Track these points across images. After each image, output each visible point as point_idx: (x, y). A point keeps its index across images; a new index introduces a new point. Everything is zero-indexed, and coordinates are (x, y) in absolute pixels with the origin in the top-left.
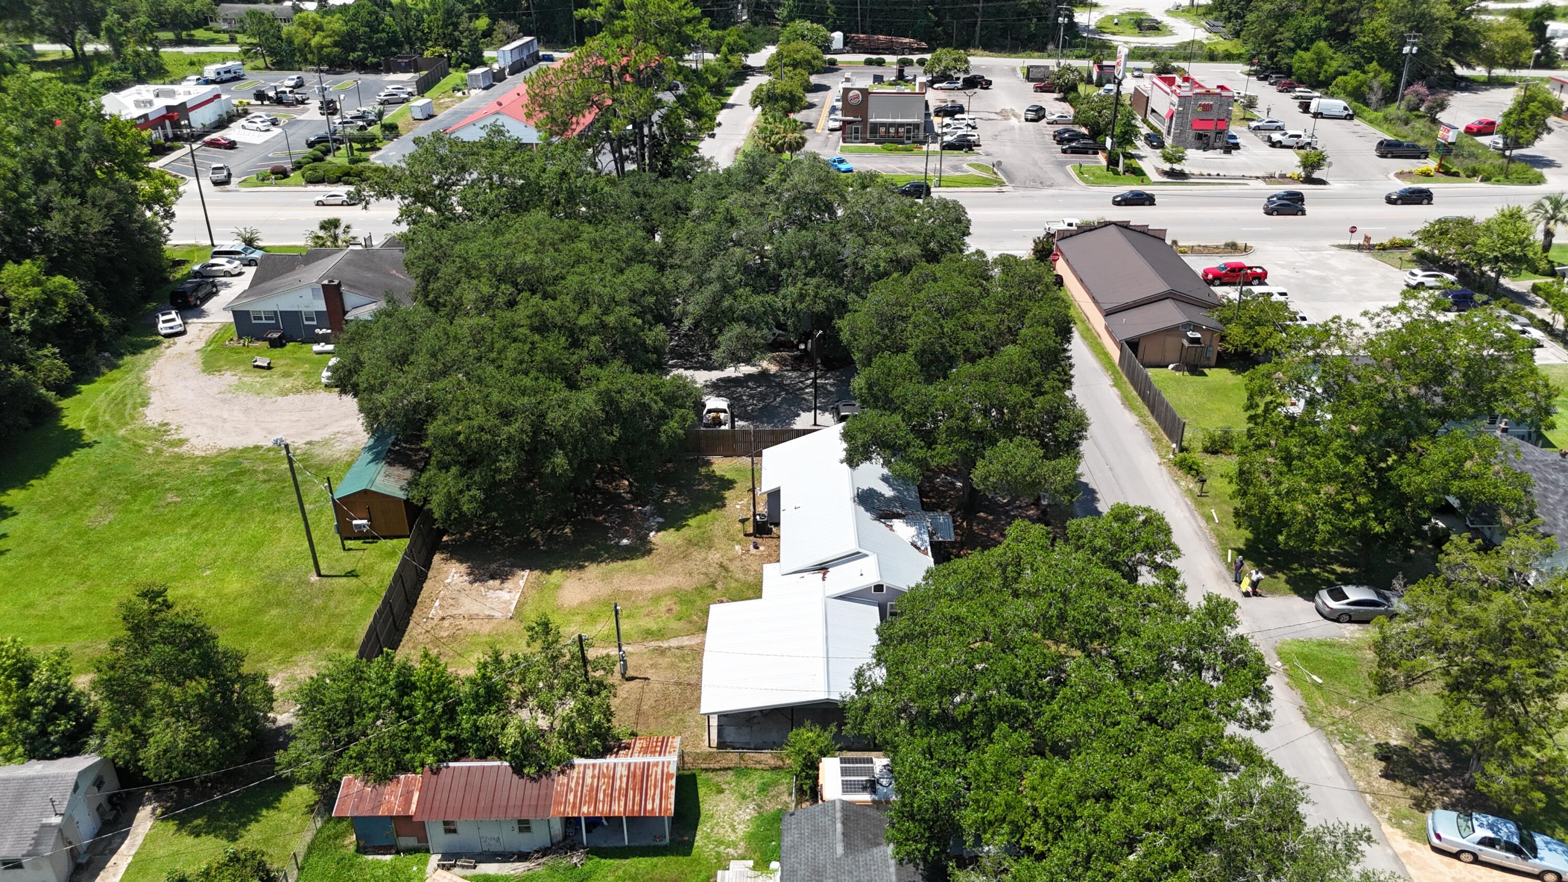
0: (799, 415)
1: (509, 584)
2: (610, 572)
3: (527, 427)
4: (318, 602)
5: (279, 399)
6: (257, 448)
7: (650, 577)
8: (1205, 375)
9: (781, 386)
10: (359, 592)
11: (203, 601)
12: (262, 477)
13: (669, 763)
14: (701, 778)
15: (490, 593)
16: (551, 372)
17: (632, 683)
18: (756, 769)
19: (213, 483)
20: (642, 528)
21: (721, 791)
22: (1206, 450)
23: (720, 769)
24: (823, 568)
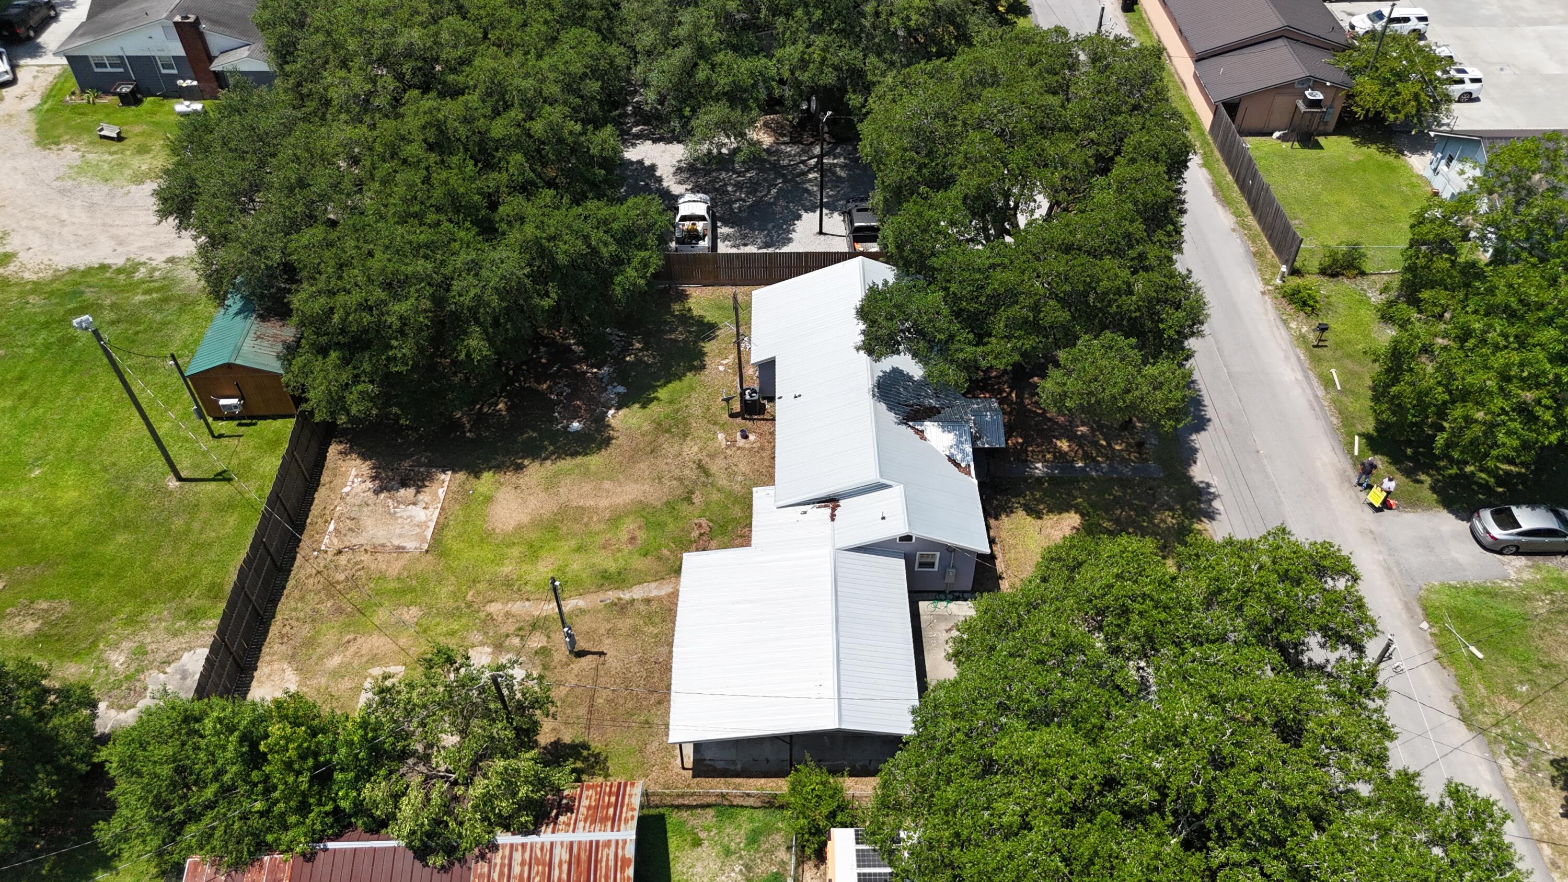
0: (799, 217)
1: (424, 497)
2: (556, 475)
3: (426, 304)
4: (178, 523)
5: (133, 188)
6: (104, 267)
7: (607, 484)
8: (1321, 148)
9: (776, 168)
10: (229, 506)
11: (29, 519)
12: (109, 316)
13: (625, 842)
14: (673, 819)
15: (403, 511)
16: (457, 211)
17: (585, 661)
18: (742, 806)
19: (46, 325)
20: (598, 403)
21: (697, 843)
22: (1323, 272)
23: (697, 807)
24: (831, 501)
